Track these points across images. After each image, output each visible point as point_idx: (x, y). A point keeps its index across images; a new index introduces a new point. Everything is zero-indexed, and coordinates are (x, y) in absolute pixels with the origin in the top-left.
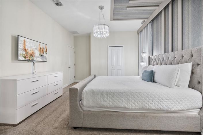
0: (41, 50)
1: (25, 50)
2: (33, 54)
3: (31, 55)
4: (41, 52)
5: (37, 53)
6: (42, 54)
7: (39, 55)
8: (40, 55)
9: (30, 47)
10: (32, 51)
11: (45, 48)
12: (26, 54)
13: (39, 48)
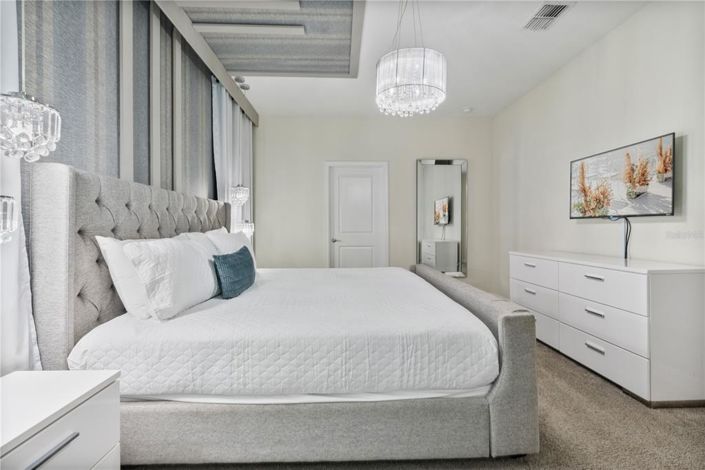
0: (636, 175)
1: (584, 191)
2: (605, 197)
3: (598, 201)
4: (637, 180)
5: (619, 191)
6: (639, 189)
7: (625, 197)
8: (629, 194)
9: (596, 177)
10: (601, 189)
11: (656, 158)
12: (586, 201)
13: (624, 170)
